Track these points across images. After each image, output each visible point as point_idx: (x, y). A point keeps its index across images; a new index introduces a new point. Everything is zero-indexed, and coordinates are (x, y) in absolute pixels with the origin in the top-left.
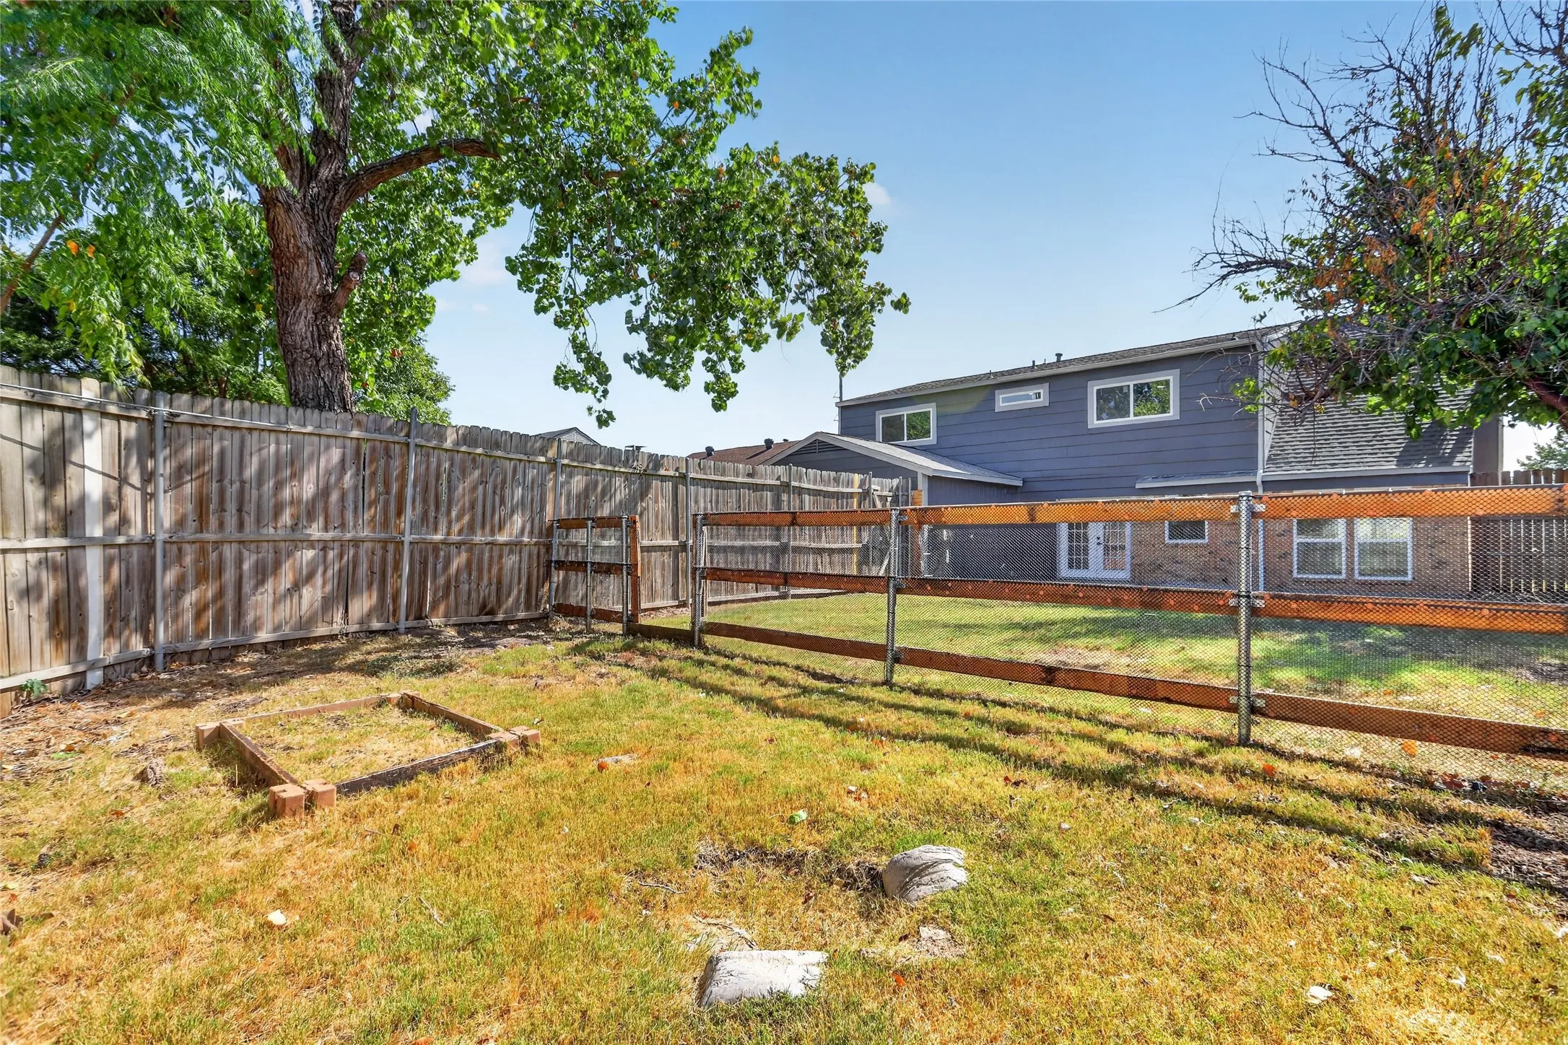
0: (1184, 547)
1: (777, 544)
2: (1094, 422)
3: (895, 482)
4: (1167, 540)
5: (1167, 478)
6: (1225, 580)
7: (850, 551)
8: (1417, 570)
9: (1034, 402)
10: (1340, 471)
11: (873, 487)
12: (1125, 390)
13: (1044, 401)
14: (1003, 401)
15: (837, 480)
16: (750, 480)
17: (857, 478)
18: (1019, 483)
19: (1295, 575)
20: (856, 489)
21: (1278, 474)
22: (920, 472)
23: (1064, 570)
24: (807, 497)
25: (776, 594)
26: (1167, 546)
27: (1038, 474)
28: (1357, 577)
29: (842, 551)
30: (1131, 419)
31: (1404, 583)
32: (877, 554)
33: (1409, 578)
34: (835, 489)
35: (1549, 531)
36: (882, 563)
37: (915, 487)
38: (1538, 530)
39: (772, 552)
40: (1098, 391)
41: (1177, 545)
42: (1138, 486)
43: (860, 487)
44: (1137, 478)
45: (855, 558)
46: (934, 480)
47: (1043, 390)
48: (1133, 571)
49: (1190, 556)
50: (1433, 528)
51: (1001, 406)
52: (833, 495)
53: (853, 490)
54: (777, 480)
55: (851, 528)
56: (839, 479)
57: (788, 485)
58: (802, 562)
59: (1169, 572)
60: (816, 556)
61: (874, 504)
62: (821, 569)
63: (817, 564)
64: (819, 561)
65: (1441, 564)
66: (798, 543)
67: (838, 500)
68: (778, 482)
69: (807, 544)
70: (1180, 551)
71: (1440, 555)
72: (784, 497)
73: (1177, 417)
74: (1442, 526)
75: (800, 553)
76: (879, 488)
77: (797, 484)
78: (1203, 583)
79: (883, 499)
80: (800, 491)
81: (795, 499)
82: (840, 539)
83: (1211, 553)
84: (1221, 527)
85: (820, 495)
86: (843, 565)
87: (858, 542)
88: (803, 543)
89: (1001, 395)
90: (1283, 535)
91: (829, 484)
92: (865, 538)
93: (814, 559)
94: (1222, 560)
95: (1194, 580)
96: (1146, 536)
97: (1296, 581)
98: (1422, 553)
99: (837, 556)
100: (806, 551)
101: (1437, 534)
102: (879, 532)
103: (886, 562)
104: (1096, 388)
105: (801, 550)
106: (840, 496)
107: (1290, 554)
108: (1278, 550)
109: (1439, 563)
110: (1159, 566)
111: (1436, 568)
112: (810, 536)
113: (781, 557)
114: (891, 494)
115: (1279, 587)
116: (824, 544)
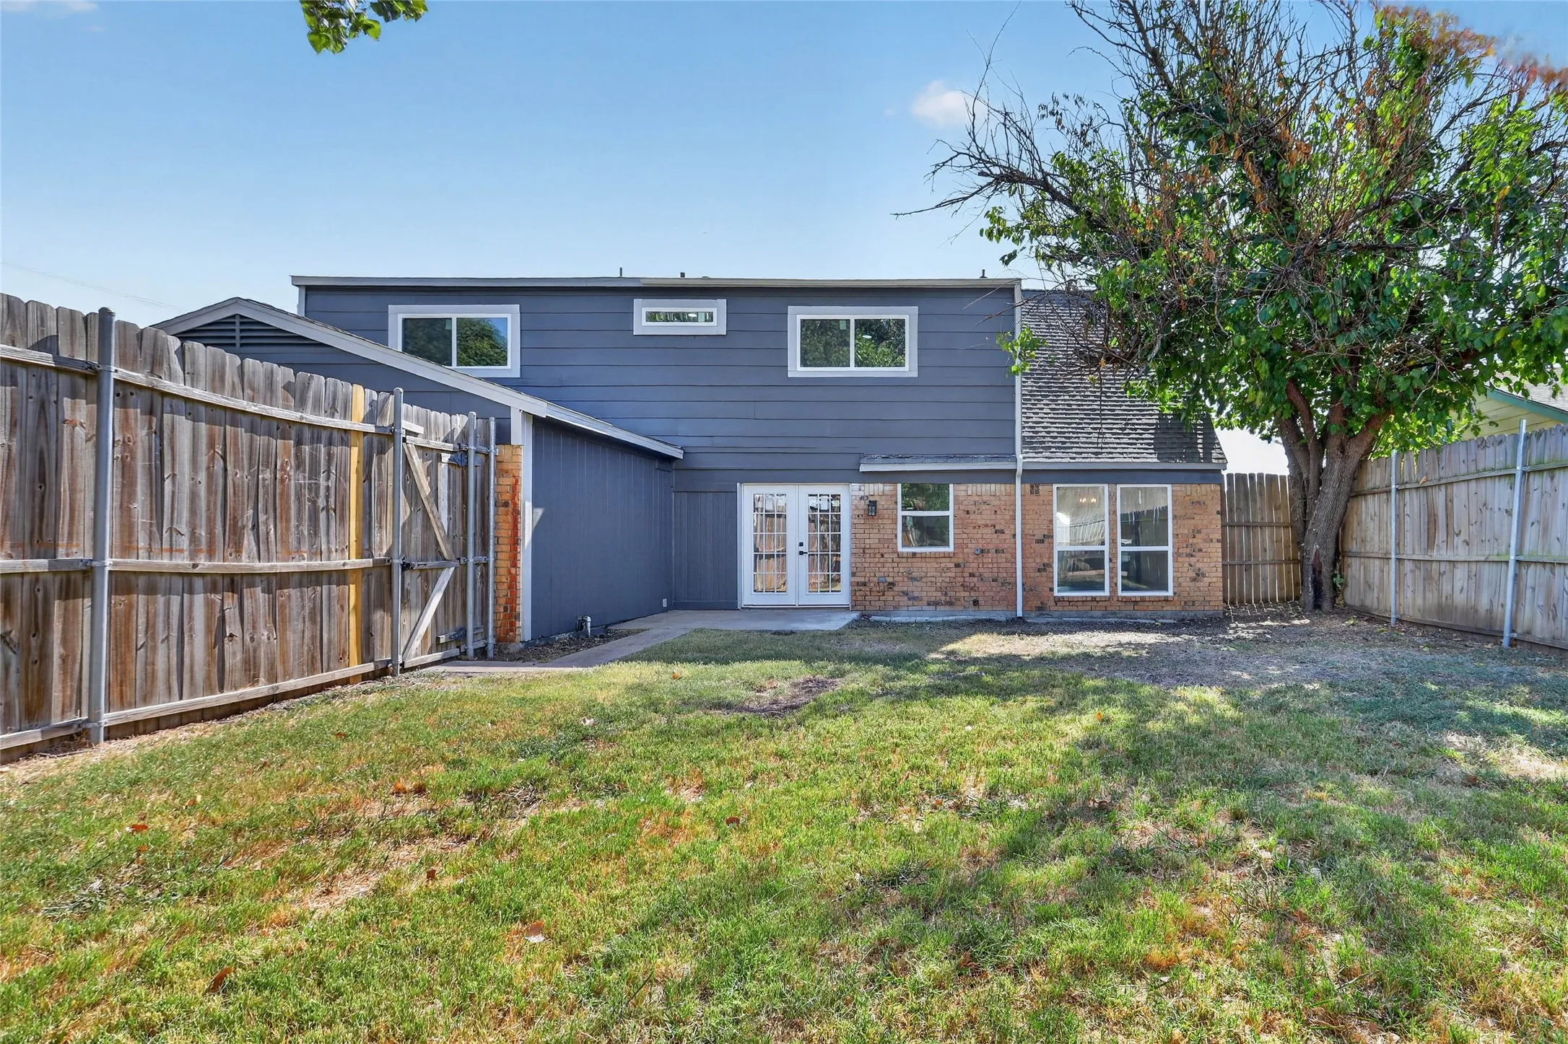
0: (924, 557)
1: (40, 565)
2: (796, 369)
3: (459, 421)
4: (901, 548)
5: (899, 458)
6: (976, 603)
7: (341, 577)
8: (1178, 584)
9: (701, 327)
10: (1104, 461)
11: (405, 424)
12: (843, 327)
13: (718, 326)
14: (647, 320)
15: (298, 395)
17: (360, 396)
18: (678, 454)
19: (1056, 594)
20: (356, 422)
21: (1041, 460)
22: (517, 407)
23: (748, 595)
24: (184, 426)
26: (899, 556)
27: (706, 442)
28: (1120, 592)
29: (314, 578)
30: (852, 370)
31: (1166, 600)
32: (413, 580)
33: (1170, 593)
34: (293, 415)
36: (426, 599)
37: (503, 436)
40: (803, 322)
41: (912, 554)
42: (863, 468)
43: (369, 418)
44: (861, 457)
45: (352, 591)
47: (718, 307)
48: (854, 593)
49: (931, 569)
50: (1191, 534)
51: (642, 326)
52: (282, 428)
53: (345, 424)
54: (39, 346)
55: (343, 519)
56: (306, 387)
57: (93, 375)
58: (160, 619)
59: (905, 593)
60: (217, 598)
61: (407, 464)
62: (238, 633)
63: (223, 619)
64: (231, 613)
65: (1199, 575)
66: (139, 562)
67: (299, 443)
68: (45, 359)
69: (182, 562)
70: (917, 563)
71: (1198, 565)
72: (78, 412)
73: (915, 374)
74: (1199, 532)
75: (151, 591)
76: (420, 430)
77: (139, 377)
78: (948, 608)
79: (431, 455)
80: (156, 402)
81: (125, 424)
82: (305, 547)
83: (957, 566)
84: (970, 530)
85: (234, 424)
86: (315, 616)
87: (360, 555)
88: (164, 562)
89: (642, 308)
90: (1043, 541)
91: (270, 400)
92: (383, 541)
93: (209, 605)
94: (972, 575)
95: (936, 604)
96: (872, 541)
97: (1058, 600)
98: (1183, 563)
99: (294, 593)
100: (178, 583)
101: (1195, 541)
102: (418, 529)
103: (436, 600)
104: (800, 317)
105: (152, 582)
106: (307, 434)
107: (1050, 565)
108: (1038, 560)
109: (1198, 575)
110: (891, 585)
111: (1194, 580)
112: (194, 538)
113: (57, 607)
114: (450, 447)
115: (1039, 609)
116: (247, 562)
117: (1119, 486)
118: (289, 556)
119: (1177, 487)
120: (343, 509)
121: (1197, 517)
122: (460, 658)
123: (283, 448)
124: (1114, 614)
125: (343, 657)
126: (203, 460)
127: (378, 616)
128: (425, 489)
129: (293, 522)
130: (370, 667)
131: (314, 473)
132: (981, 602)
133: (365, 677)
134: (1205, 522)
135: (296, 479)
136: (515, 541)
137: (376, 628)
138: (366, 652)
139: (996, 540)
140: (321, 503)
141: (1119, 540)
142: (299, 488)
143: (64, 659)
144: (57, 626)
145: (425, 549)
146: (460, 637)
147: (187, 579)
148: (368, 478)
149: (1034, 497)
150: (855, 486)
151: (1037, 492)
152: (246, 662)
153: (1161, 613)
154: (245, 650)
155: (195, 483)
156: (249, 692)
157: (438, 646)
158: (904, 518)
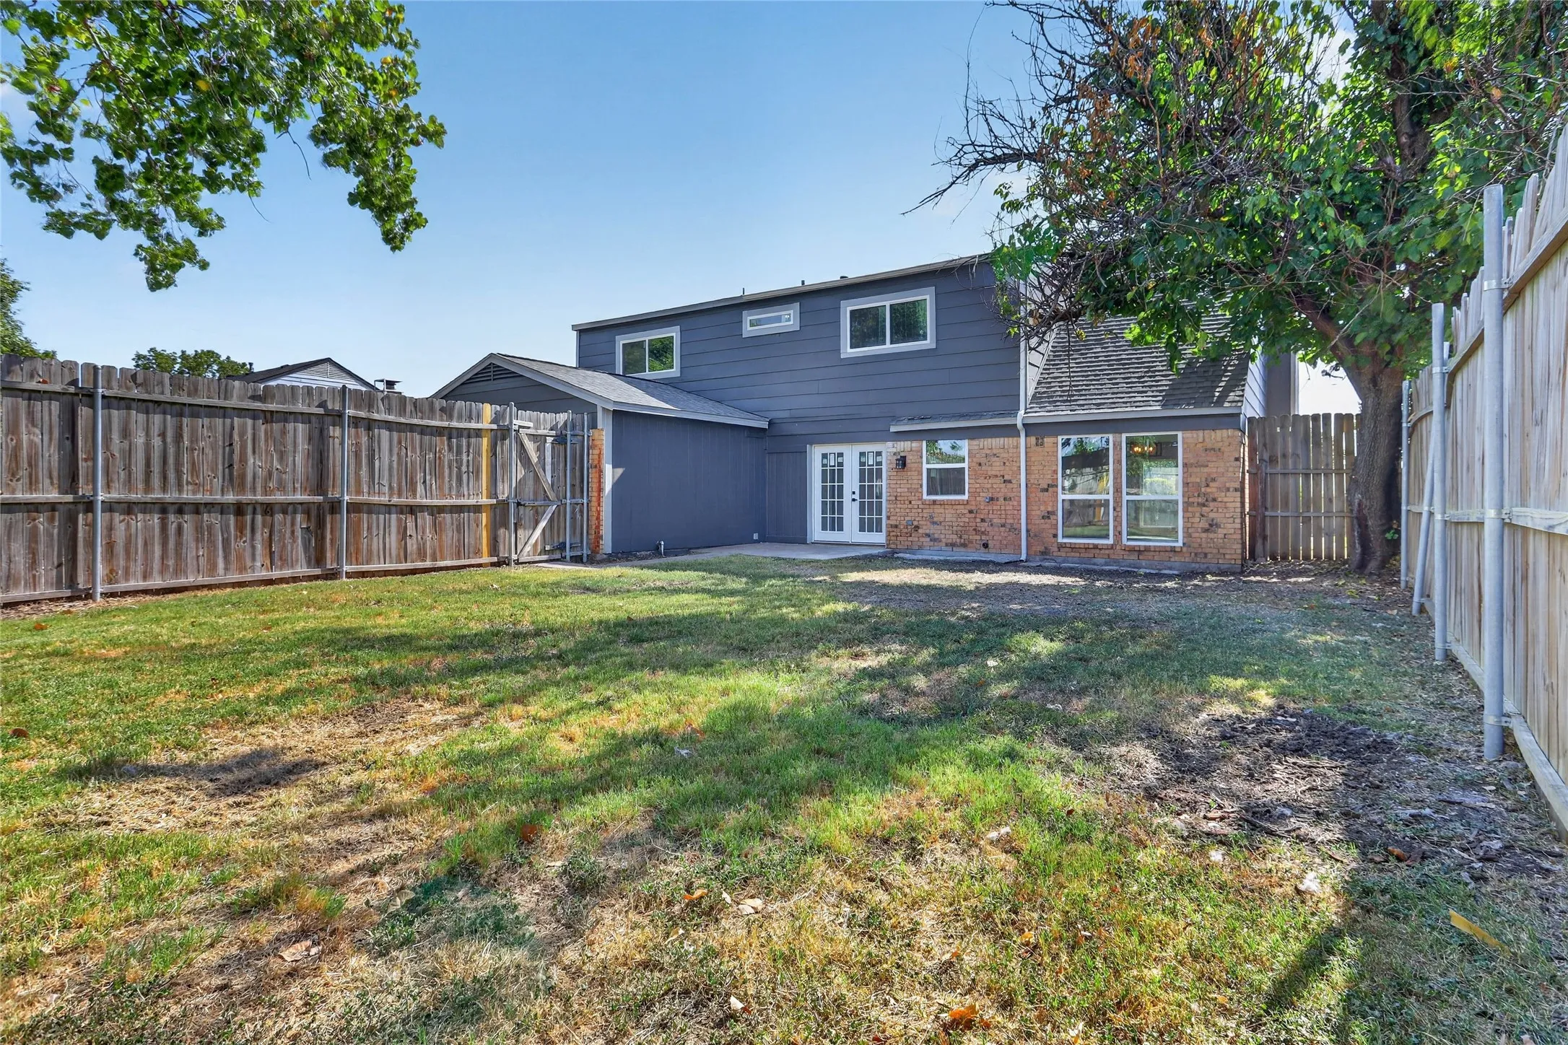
0: (942, 504)
2: (848, 351)
3: (562, 417)
4: (925, 497)
5: (923, 419)
6: (986, 546)
7: (477, 509)
8: (1187, 534)
9: (784, 326)
10: (1106, 412)
11: (520, 423)
12: (881, 312)
13: (794, 324)
14: (752, 325)
15: (448, 413)
16: (257, 405)
17: (488, 410)
18: (764, 425)
19: (1060, 540)
20: (485, 424)
21: (1045, 414)
22: (600, 405)
23: (816, 531)
24: (385, 434)
25: (318, 571)
26: (925, 503)
27: (788, 414)
28: (1125, 542)
29: (459, 509)
30: (888, 347)
31: (1173, 550)
32: (527, 514)
33: (1180, 544)
34: (445, 424)
35: (1328, 488)
36: (537, 523)
37: (593, 424)
38: (1317, 485)
39: (307, 513)
40: (852, 312)
41: (934, 502)
42: (893, 429)
43: (494, 421)
44: (896, 419)
45: (484, 518)
46: (622, 417)
47: (793, 311)
48: (888, 535)
49: (949, 515)
50: (1204, 484)
51: (748, 330)
52: (439, 431)
53: (479, 426)
54: (319, 406)
55: (478, 477)
56: (452, 409)
57: (340, 415)
58: (375, 525)
59: (928, 535)
60: (403, 517)
61: (522, 445)
62: (414, 535)
63: (406, 528)
64: (410, 524)
65: (1213, 526)
66: (364, 498)
67: (450, 438)
68: (321, 411)
69: (384, 499)
70: (938, 509)
71: (1212, 515)
72: (335, 432)
73: (934, 346)
74: (1214, 480)
75: (370, 512)
76: (531, 425)
77: (362, 414)
78: (962, 549)
79: (538, 439)
80: (370, 425)
81: (357, 436)
82: (454, 493)
83: (971, 512)
84: (981, 480)
85: (411, 431)
86: (460, 529)
87: (489, 497)
88: (376, 499)
89: (748, 317)
90: (1047, 490)
91: (432, 416)
92: (504, 492)
93: (399, 520)
94: (983, 520)
95: (953, 545)
96: (902, 490)
97: (1061, 546)
98: (1194, 513)
99: (448, 516)
100: (383, 509)
101: (1208, 490)
102: (530, 482)
103: (543, 524)
104: (849, 309)
105: (371, 508)
106: (455, 433)
107: (1054, 513)
108: (1042, 508)
109: (1211, 525)
110: (917, 528)
111: (1206, 531)
112: (391, 488)
113: (328, 518)
114: (553, 433)
115: (1043, 553)
116: (421, 500)
117: (1124, 436)
118: (443, 496)
119: (1188, 434)
120: (478, 472)
121: (1211, 465)
122: (561, 560)
123: (441, 443)
124: (1116, 562)
125: (478, 552)
126: (395, 450)
127: (502, 531)
128: (534, 459)
129: (447, 479)
130: (495, 559)
131: (459, 452)
132: (991, 544)
133: (493, 564)
134: (1221, 470)
135: (447, 457)
136: (600, 490)
137: (501, 540)
138: (494, 550)
139: (1004, 490)
140: (464, 469)
141: (1124, 489)
142: (450, 462)
143: (332, 540)
144: (329, 526)
145: (535, 493)
146: (562, 547)
147: (388, 508)
148: (495, 454)
149: (1039, 449)
150: (890, 444)
151: (1042, 444)
152: (419, 549)
153: (1169, 564)
154: (418, 544)
155: (391, 462)
156: (420, 565)
157: (544, 552)
158: (929, 470)
